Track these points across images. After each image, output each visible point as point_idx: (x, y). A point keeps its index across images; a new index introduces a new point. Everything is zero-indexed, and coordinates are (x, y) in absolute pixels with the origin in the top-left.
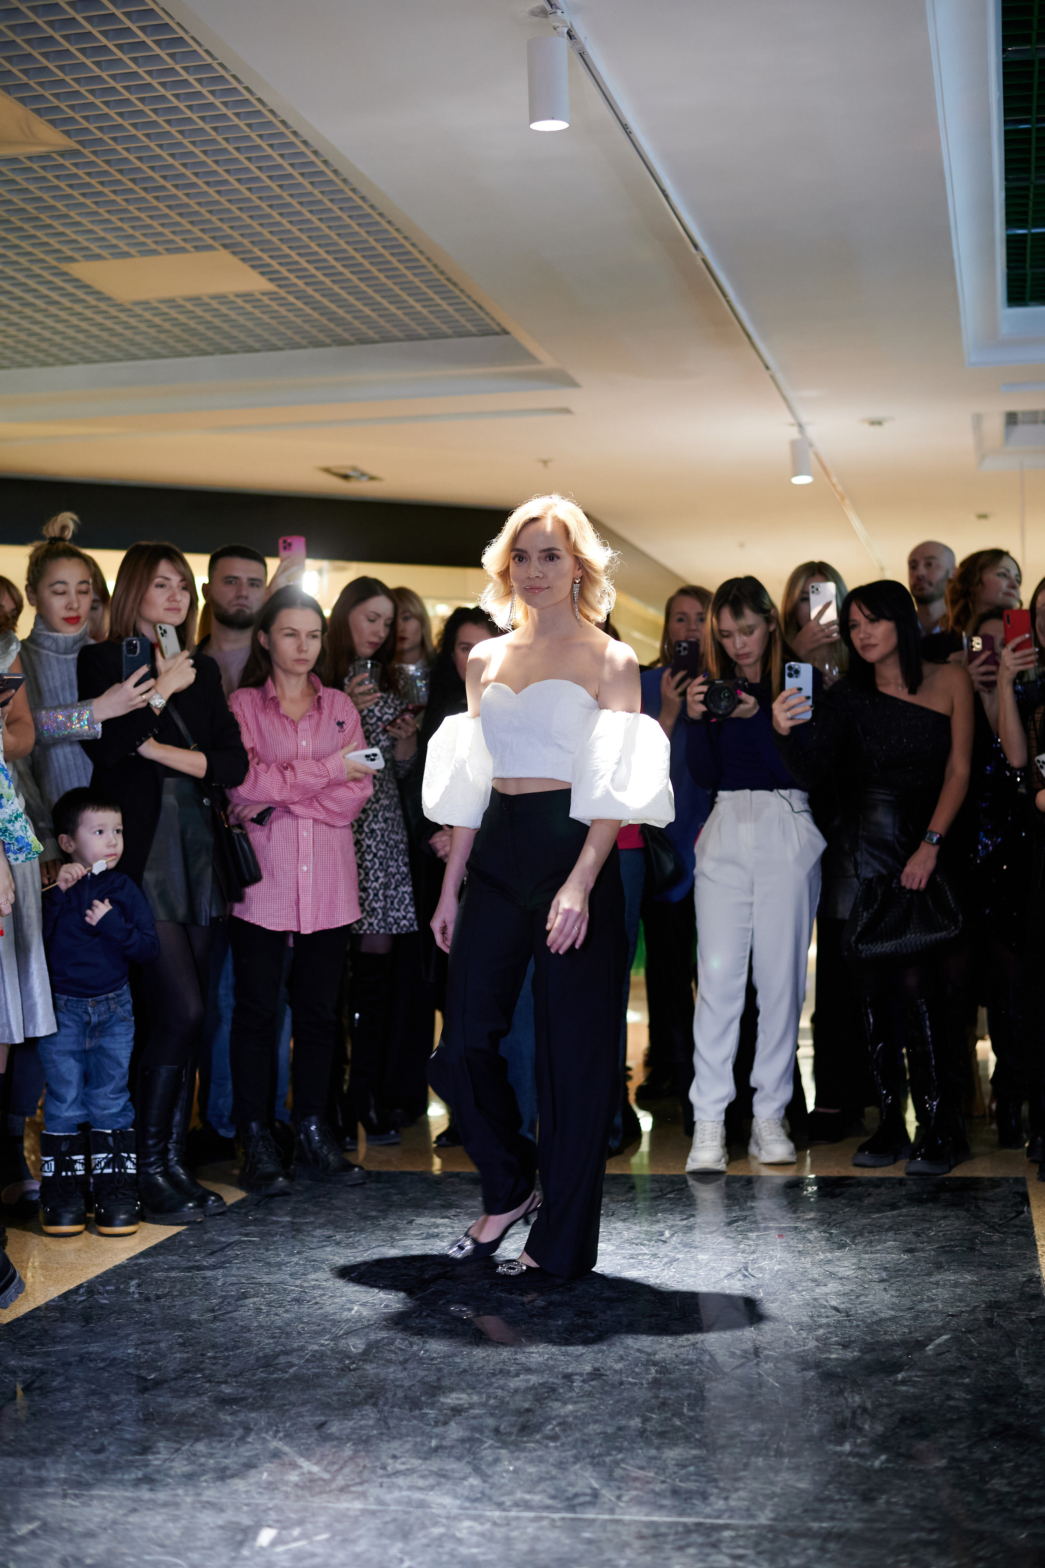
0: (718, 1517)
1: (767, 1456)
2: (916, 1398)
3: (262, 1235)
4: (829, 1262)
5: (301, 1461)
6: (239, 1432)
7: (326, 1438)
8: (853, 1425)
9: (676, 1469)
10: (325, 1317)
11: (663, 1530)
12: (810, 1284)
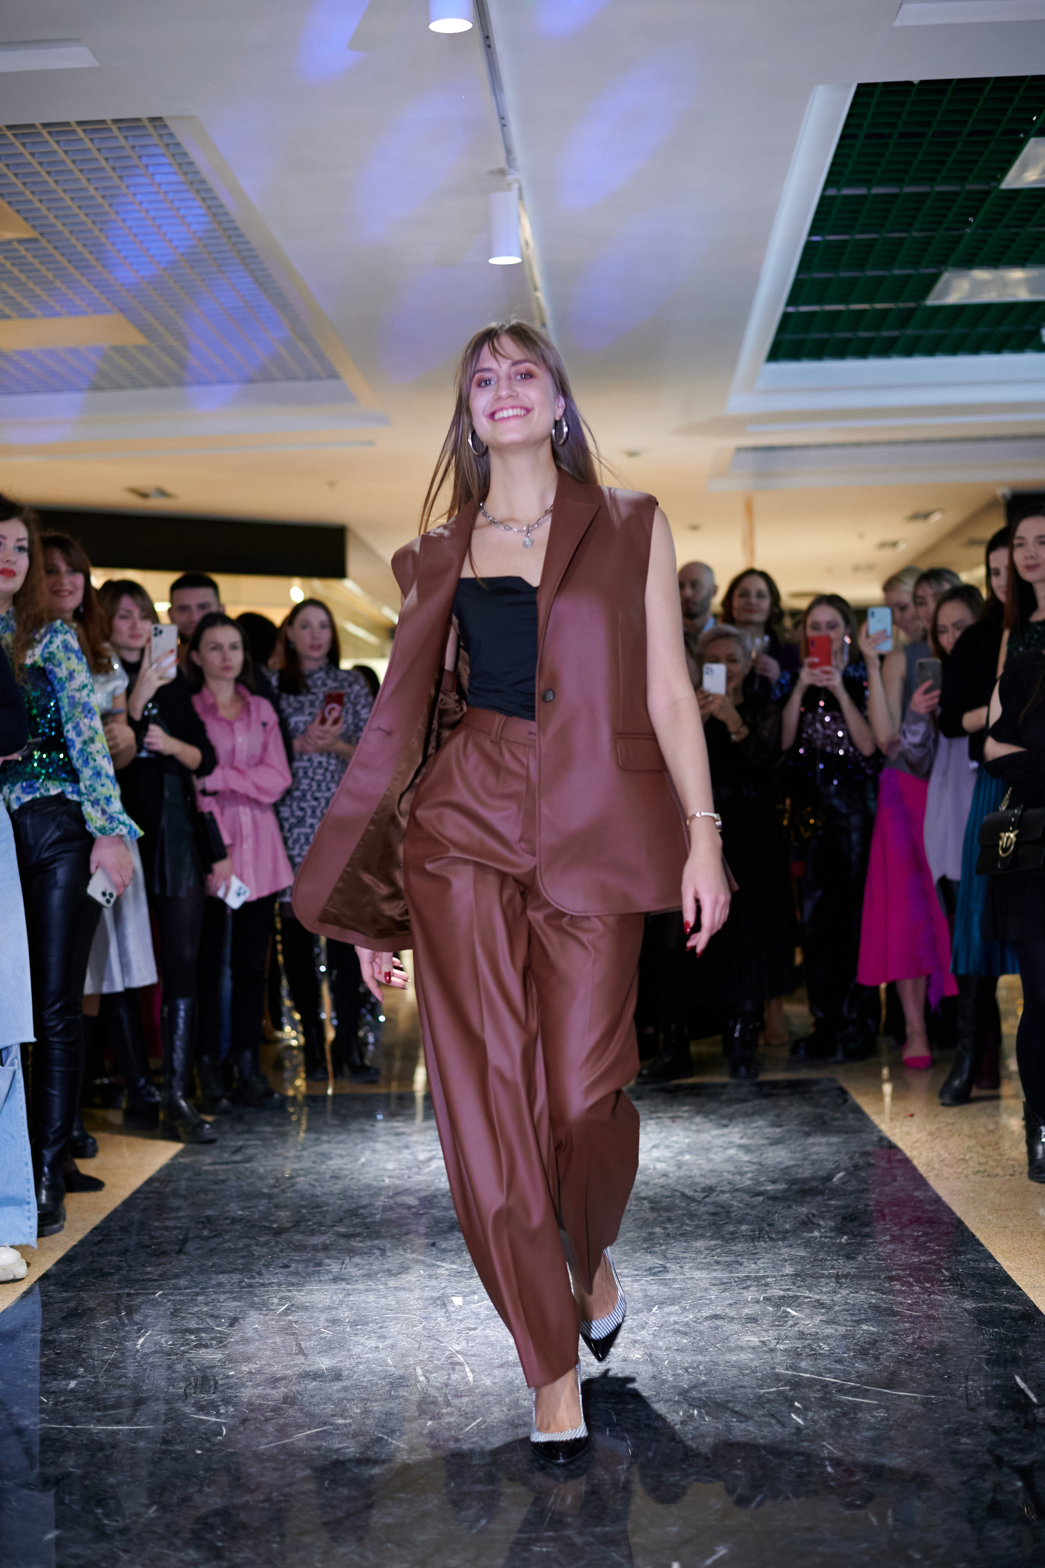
0: (757, 1272)
1: (765, 1242)
2: (846, 1207)
3: (262, 1140)
4: (723, 1135)
5: (439, 1263)
6: (377, 1252)
7: (444, 1251)
8: (812, 1223)
9: (707, 1252)
10: (368, 1187)
11: (725, 1281)
12: (721, 1149)
